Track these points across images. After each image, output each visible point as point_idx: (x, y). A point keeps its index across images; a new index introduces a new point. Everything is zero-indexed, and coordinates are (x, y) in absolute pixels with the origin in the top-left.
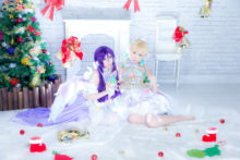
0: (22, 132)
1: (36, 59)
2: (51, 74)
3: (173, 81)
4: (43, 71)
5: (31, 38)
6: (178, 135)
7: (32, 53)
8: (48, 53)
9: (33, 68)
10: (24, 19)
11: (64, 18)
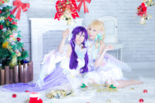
0: (14, 96)
6: (145, 91)
8: (21, 41)
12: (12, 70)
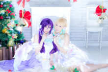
1: (12, 30)
2: (21, 39)
3: (98, 45)
4: (16, 37)
5: (9, 17)
7: (9, 26)
9: (9, 35)
10: (5, 6)
11: (31, 6)
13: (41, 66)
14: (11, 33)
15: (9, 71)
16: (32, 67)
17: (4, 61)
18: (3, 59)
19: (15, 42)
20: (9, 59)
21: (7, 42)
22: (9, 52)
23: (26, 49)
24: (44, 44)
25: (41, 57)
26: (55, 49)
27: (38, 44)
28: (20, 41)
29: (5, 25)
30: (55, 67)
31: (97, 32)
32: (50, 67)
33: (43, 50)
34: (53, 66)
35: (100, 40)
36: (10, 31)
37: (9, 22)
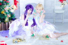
1: (7, 12)
3: (61, 21)
4: (10, 16)
5: (5, 4)
7: (5, 9)
12: (4, 24)
13: (26, 34)
14: (7, 14)
15: (6, 37)
16: (20, 35)
17: (2, 31)
18: (2, 30)
19: (9, 19)
20: (6, 30)
21: (4, 19)
22: (5, 26)
23: (16, 24)
24: (27, 20)
25: (26, 29)
26: (34, 24)
27: (24, 20)
28: (12, 19)
29: (3, 9)
30: (35, 34)
31: (61, 13)
32: (31, 34)
33: (27, 24)
34: (33, 34)
35: (63, 18)
36: (6, 12)
37: (5, 7)
